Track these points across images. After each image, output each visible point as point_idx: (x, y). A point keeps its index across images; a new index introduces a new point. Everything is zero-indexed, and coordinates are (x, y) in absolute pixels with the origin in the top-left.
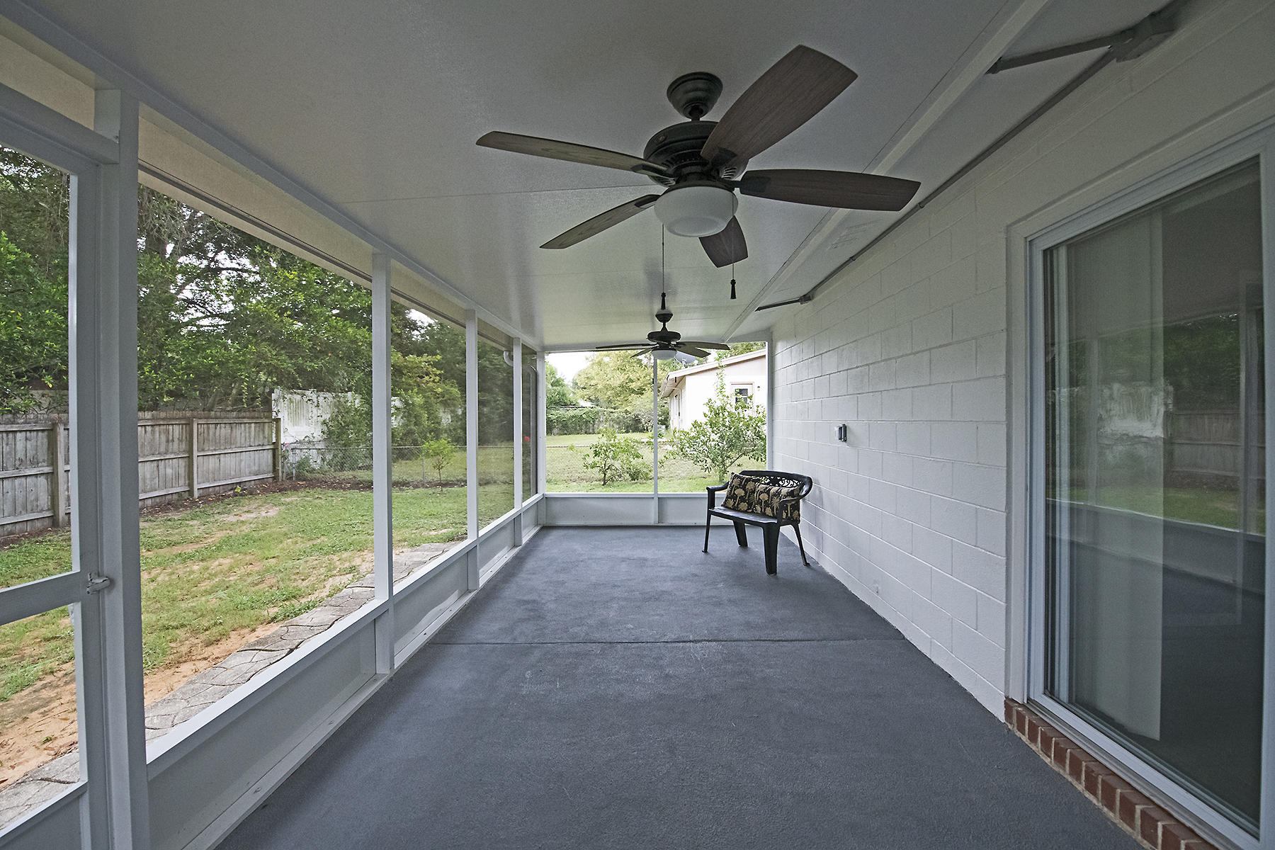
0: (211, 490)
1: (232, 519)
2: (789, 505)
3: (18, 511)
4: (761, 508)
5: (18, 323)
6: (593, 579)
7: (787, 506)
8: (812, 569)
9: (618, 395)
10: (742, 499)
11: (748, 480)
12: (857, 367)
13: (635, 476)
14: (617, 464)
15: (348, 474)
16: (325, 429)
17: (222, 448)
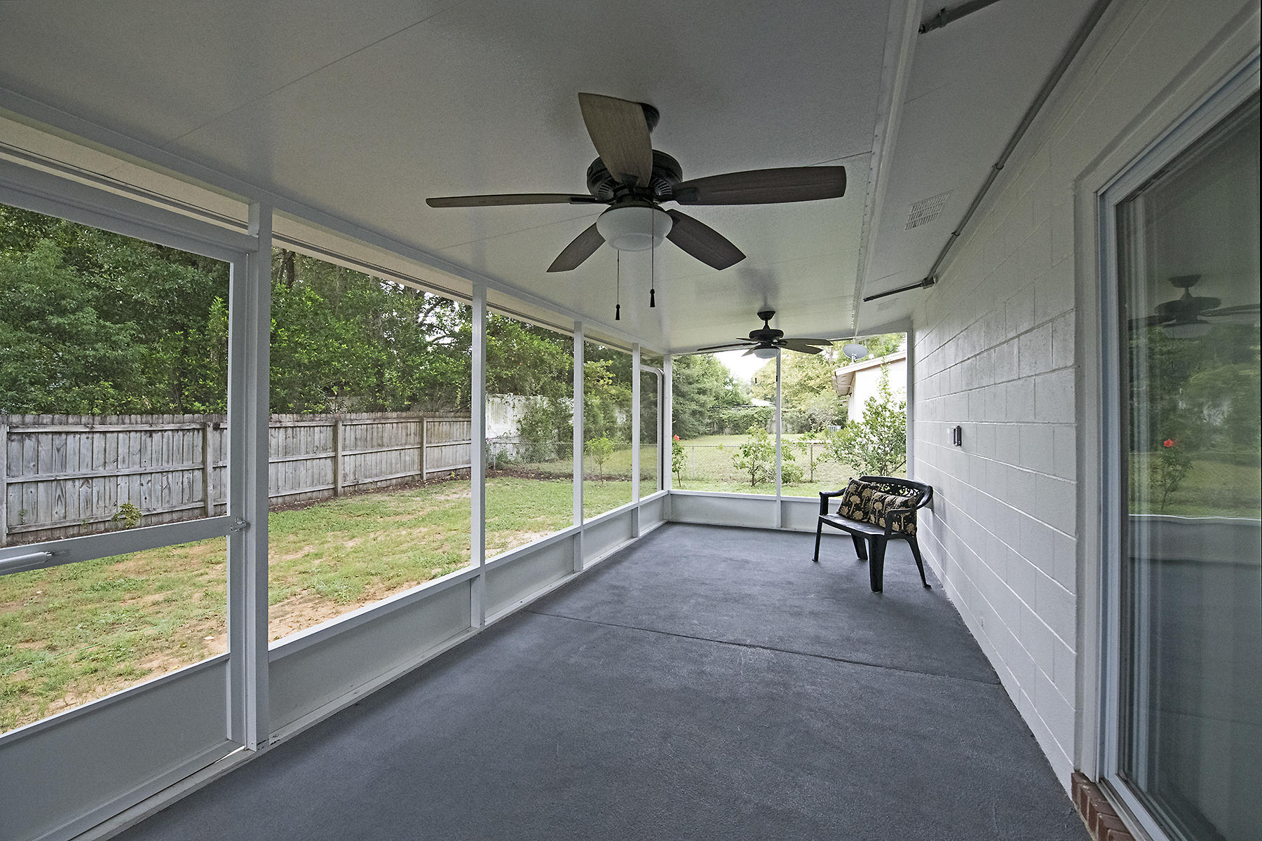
0: (435, 474)
1: (442, 498)
2: (902, 516)
3: (314, 483)
4: (875, 518)
5: (315, 350)
6: (686, 574)
7: (900, 517)
8: (932, 593)
9: (795, 394)
10: (858, 507)
11: (865, 487)
12: (969, 359)
13: (786, 479)
14: (767, 466)
15: (534, 466)
16: (520, 427)
17: (444, 441)
